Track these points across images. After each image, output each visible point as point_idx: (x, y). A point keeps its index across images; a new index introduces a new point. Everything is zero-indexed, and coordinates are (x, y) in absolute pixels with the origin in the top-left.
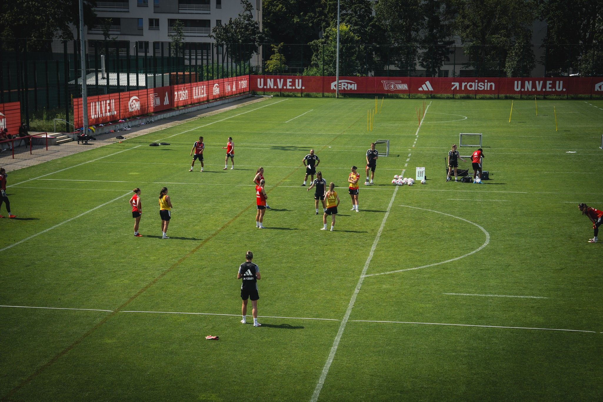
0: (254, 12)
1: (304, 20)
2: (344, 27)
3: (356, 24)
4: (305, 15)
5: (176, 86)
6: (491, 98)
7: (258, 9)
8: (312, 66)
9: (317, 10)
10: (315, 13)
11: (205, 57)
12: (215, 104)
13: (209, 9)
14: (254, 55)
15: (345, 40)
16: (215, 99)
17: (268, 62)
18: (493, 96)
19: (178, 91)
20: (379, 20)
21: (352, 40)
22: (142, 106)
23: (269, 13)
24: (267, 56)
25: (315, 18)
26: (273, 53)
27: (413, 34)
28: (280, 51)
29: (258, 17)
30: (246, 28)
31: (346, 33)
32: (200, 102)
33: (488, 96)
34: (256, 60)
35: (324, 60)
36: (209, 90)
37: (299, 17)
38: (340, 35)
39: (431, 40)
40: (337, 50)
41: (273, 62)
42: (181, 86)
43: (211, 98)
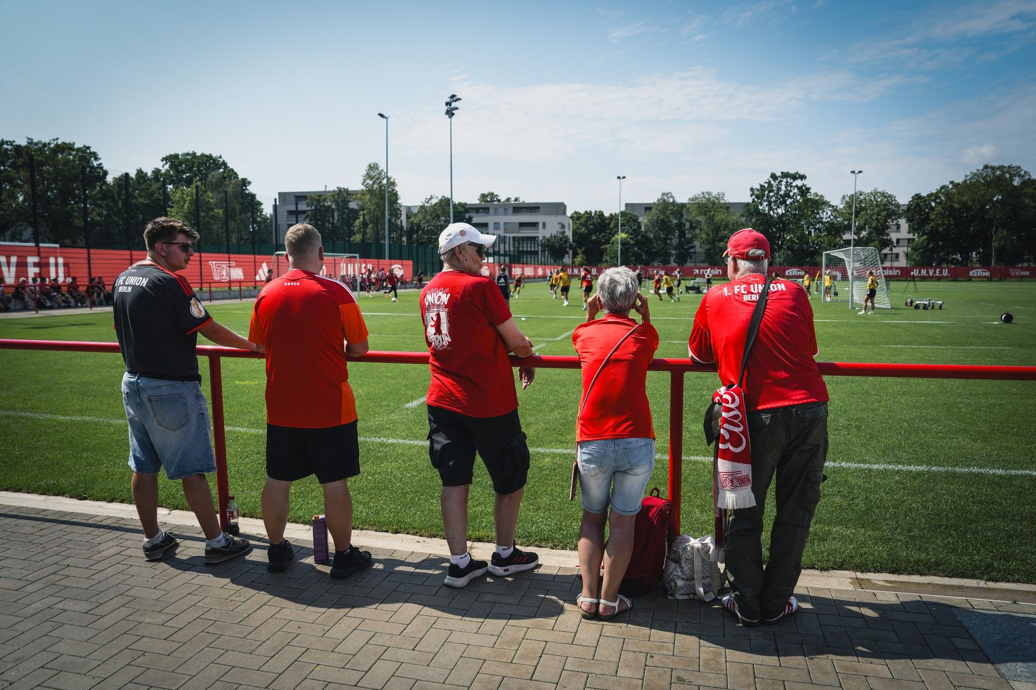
0: (566, 230)
1: (599, 238)
2: (624, 235)
3: (631, 234)
4: (599, 234)
5: (513, 265)
6: (719, 280)
7: (569, 230)
8: (603, 262)
9: (608, 231)
10: (606, 233)
11: (533, 246)
12: (539, 280)
13: (538, 229)
14: (566, 256)
15: (624, 243)
16: (539, 277)
17: (575, 260)
18: (720, 278)
19: (515, 268)
20: (646, 232)
21: (629, 243)
22: (490, 273)
23: (577, 233)
24: (575, 255)
25: (605, 236)
26: (578, 254)
27: (669, 242)
28: (583, 253)
29: (569, 234)
30: (561, 239)
31: (625, 239)
32: (529, 278)
33: (717, 278)
34: (567, 260)
35: (610, 257)
36: (535, 270)
37: (596, 236)
38: (621, 241)
39: (680, 245)
40: (619, 249)
41: (578, 259)
42: (517, 265)
43: (536, 276)
